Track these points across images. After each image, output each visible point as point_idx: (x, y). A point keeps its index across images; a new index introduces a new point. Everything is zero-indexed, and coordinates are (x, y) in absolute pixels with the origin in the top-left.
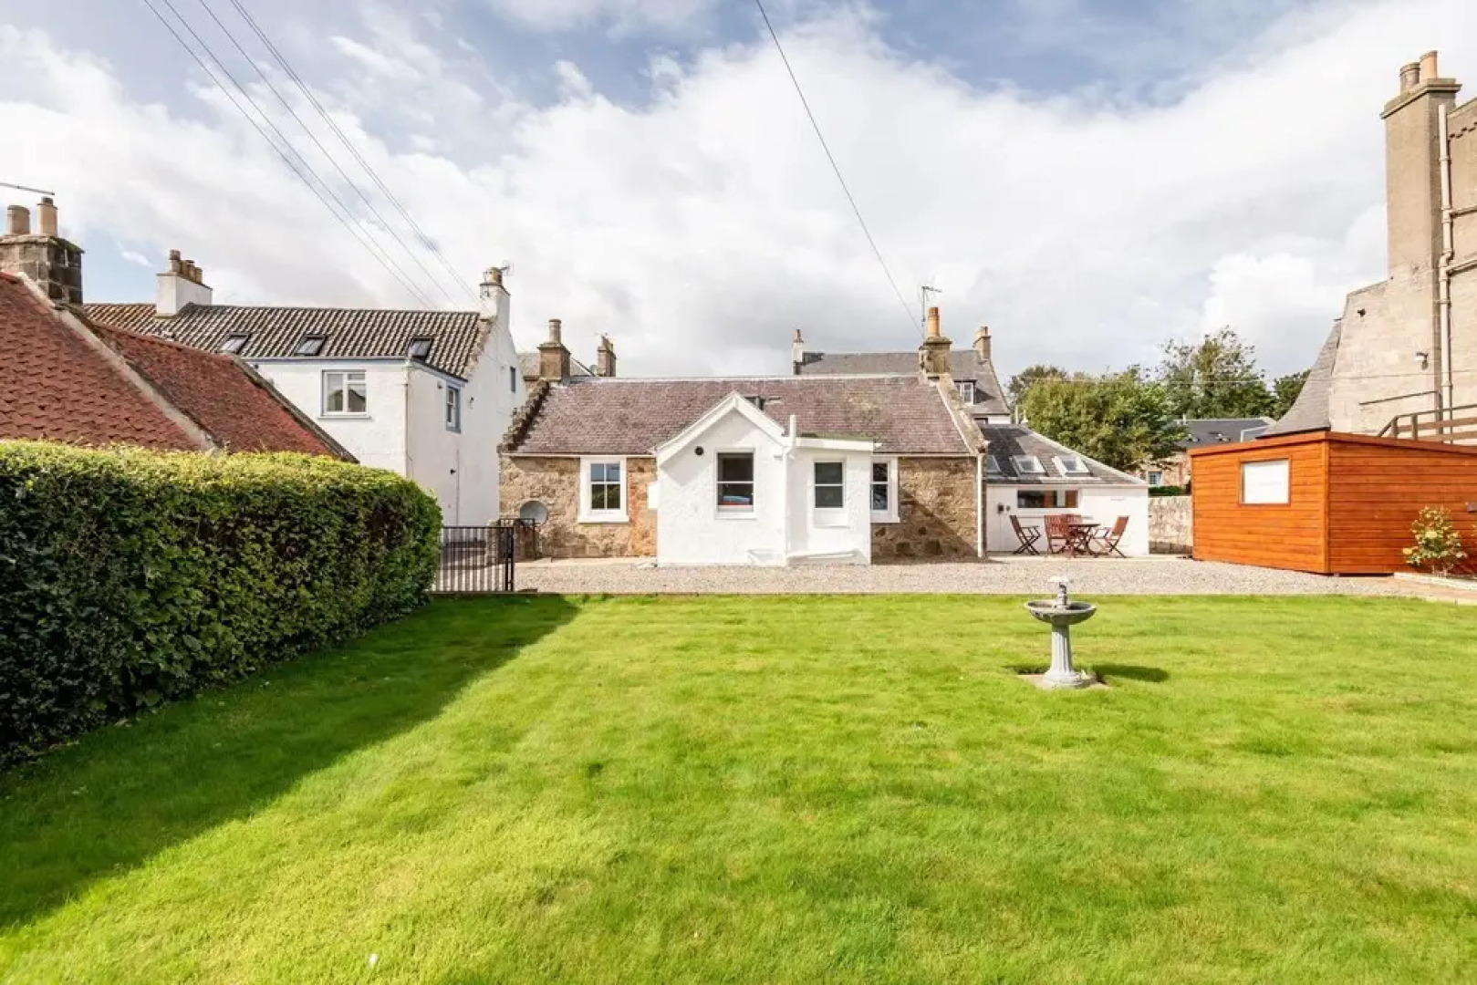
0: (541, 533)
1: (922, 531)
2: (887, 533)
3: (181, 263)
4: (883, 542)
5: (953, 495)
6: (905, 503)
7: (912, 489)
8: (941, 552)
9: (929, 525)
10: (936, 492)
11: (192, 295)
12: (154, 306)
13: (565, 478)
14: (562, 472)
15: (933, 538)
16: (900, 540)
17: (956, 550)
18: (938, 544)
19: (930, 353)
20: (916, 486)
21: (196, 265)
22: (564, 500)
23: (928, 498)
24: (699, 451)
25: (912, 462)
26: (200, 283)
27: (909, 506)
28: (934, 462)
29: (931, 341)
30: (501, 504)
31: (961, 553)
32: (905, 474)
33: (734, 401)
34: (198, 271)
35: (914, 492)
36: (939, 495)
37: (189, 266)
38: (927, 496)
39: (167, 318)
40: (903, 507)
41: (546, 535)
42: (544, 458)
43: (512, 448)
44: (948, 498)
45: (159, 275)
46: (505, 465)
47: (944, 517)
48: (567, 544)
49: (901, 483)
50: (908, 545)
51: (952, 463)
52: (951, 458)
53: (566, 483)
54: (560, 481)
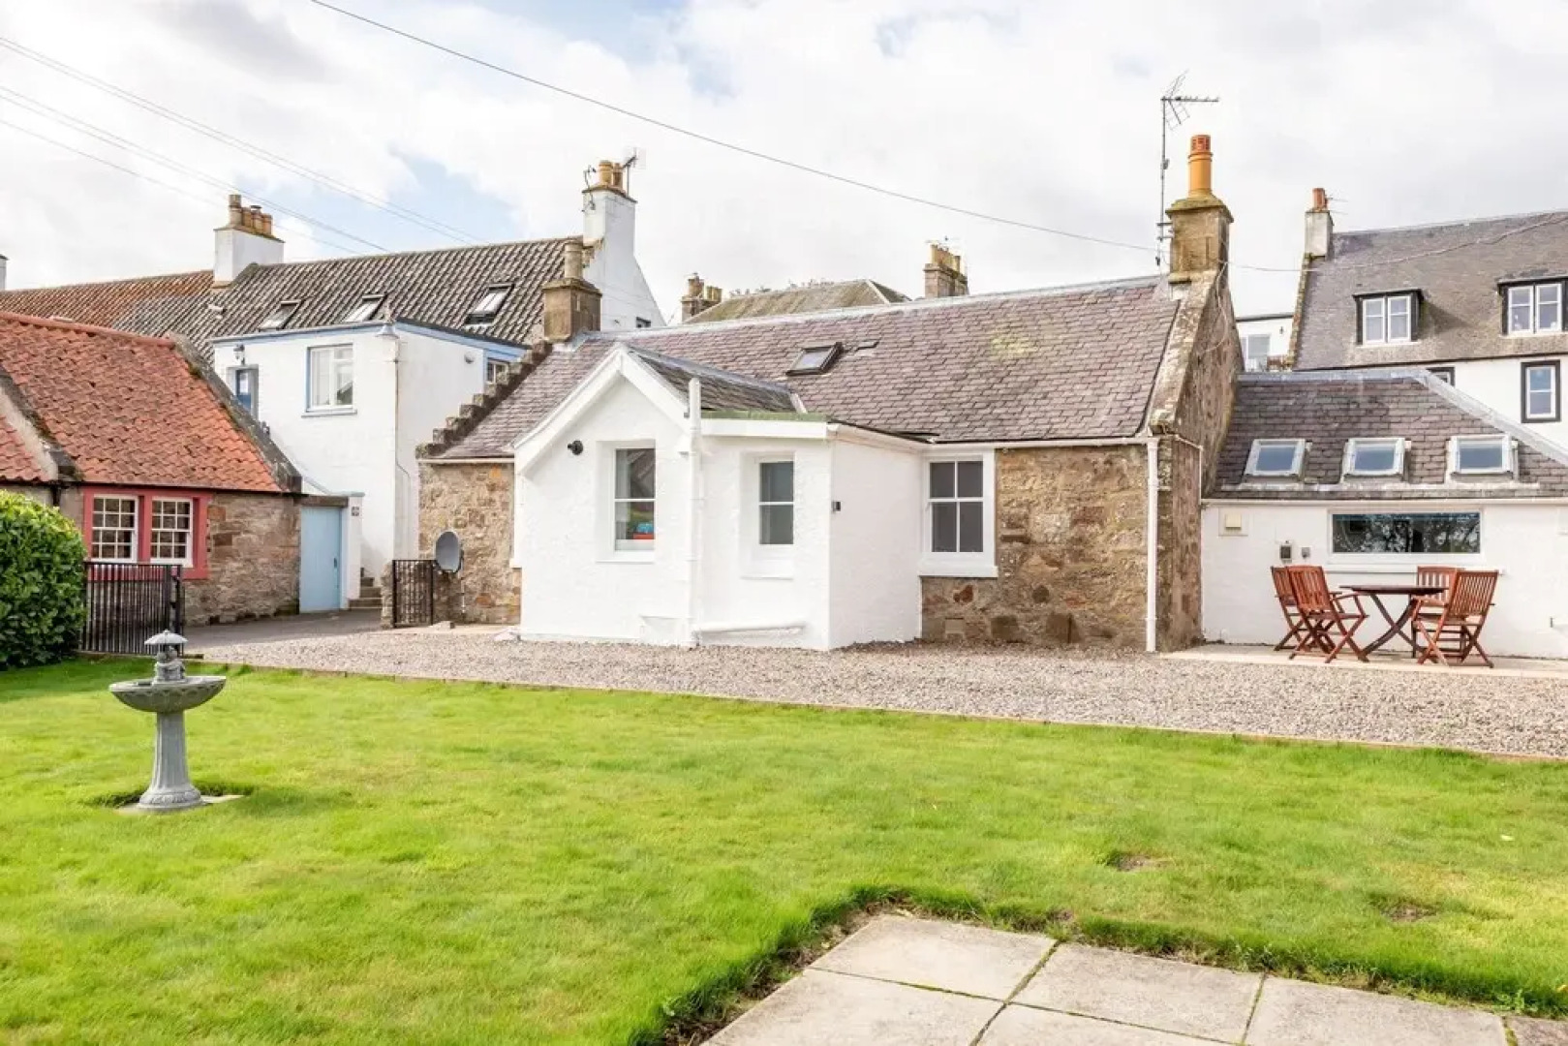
0: (468, 581)
1: (1041, 595)
2: (976, 595)
3: (242, 211)
4: (970, 616)
5: (1101, 524)
6: (1007, 539)
7: (1024, 510)
8: (1078, 639)
9: (1055, 583)
10: (1067, 517)
11: (256, 250)
12: (212, 272)
13: (496, 496)
14: (492, 488)
15: (1062, 609)
16: (999, 611)
17: (1108, 635)
18: (1070, 621)
19: (1177, 232)
20: (1029, 504)
21: (263, 211)
22: (494, 532)
23: (1053, 530)
24: (577, 448)
25: (1023, 457)
26: (269, 236)
27: (1017, 545)
28: (1064, 457)
29: (1180, 206)
30: (422, 536)
31: (1118, 639)
32: (1010, 481)
33: (618, 359)
34: (266, 219)
35: (1026, 517)
36: (1075, 522)
37: (253, 214)
38: (1051, 523)
39: (224, 287)
40: (1005, 546)
41: (472, 586)
42: (471, 465)
43: (433, 450)
44: (1095, 528)
45: (216, 230)
46: (426, 477)
47: (1085, 567)
48: (498, 602)
49: (1003, 499)
50: (1013, 621)
51: (1100, 458)
52: (1094, 448)
53: (498, 504)
54: (491, 501)
